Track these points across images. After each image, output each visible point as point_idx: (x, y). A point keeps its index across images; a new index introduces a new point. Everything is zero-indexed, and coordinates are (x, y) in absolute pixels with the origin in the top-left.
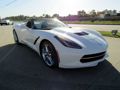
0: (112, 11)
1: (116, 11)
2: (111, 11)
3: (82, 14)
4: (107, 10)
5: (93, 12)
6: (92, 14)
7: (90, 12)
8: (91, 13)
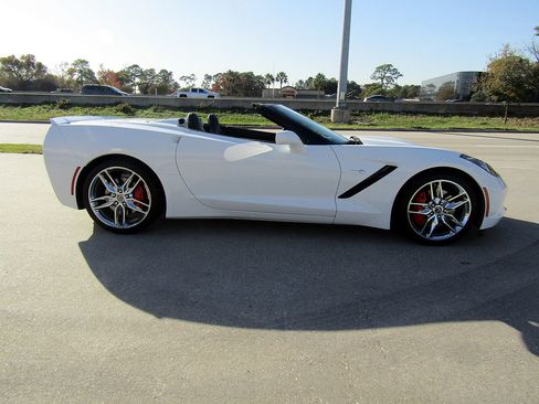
0: (157, 72)
1: (170, 74)
2: (152, 71)
3: (24, 72)
4: (137, 66)
5: (81, 71)
6: (75, 77)
7: (70, 66)
8: (71, 72)
